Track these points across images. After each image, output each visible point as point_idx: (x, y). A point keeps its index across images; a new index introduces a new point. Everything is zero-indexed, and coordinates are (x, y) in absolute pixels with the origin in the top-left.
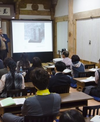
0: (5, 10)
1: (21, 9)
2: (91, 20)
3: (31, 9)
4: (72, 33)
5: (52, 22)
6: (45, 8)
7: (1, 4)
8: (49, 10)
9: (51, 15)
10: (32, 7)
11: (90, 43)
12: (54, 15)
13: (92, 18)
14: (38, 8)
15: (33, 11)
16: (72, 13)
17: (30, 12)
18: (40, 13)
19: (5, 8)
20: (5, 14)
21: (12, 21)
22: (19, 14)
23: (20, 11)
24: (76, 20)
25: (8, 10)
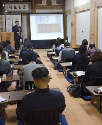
0: (24, 7)
1: (37, 5)
2: (83, 13)
3: (46, 5)
4: (73, 23)
5: (63, 14)
6: (57, 3)
7: (22, 2)
8: (61, 5)
9: (62, 9)
10: (47, 3)
11: (83, 32)
12: (65, 9)
13: (83, 11)
14: (51, 3)
15: (47, 6)
16: (74, 7)
17: (45, 7)
18: (53, 8)
19: (24, 5)
20: (24, 10)
21: (30, 15)
22: (36, 9)
23: (37, 7)
24: (76, 13)
25: (27, 6)
